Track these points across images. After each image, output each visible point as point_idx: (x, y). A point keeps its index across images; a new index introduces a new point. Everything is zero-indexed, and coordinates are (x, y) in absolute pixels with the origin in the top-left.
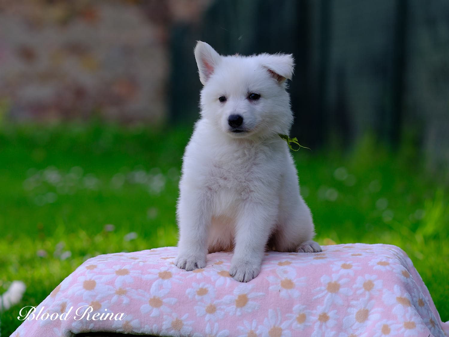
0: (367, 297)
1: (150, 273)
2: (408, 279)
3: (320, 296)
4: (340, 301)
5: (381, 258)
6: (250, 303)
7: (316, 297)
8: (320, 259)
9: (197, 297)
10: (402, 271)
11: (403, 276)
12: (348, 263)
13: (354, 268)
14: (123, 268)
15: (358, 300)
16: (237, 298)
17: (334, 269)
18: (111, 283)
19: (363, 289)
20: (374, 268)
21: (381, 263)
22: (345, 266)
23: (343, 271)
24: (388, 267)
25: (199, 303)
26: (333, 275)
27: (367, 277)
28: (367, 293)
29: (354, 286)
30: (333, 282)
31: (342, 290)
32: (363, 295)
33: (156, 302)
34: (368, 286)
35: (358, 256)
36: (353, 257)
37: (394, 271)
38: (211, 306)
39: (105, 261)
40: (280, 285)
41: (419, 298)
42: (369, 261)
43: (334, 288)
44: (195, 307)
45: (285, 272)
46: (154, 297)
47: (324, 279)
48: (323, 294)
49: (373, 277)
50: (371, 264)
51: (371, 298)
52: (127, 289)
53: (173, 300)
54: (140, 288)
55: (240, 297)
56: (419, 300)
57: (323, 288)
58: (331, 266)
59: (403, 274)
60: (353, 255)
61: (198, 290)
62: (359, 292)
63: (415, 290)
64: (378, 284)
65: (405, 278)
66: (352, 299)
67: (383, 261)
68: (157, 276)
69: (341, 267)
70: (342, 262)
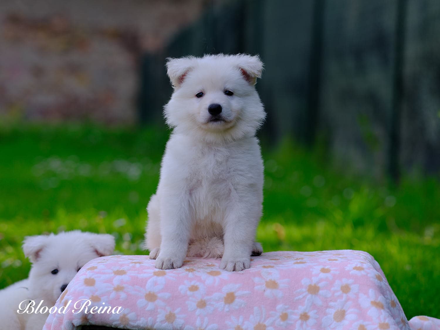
0: (344, 299)
1: (145, 273)
2: (382, 282)
3: (301, 297)
4: (319, 302)
5: (356, 263)
6: (237, 300)
7: (297, 298)
8: (300, 263)
9: (189, 293)
10: (376, 275)
11: (377, 280)
12: (326, 267)
13: (332, 272)
14: (121, 269)
15: (335, 301)
16: (225, 296)
17: (313, 273)
18: (110, 281)
19: (341, 292)
20: (351, 273)
21: (356, 268)
22: (324, 271)
23: (322, 275)
24: (363, 272)
25: (190, 298)
26: (313, 278)
27: (345, 281)
28: (345, 295)
29: (332, 289)
30: (313, 285)
31: (321, 292)
32: (340, 297)
33: (151, 297)
34: (346, 289)
35: (334, 261)
36: (330, 261)
37: (369, 275)
38: (202, 301)
39: (105, 263)
40: (264, 285)
41: (392, 300)
42: (345, 266)
43: (314, 290)
44: (187, 302)
45: (270, 274)
46: (150, 292)
47: (305, 282)
48: (304, 294)
49: (350, 281)
50: (347, 269)
51: (348, 299)
52: (124, 285)
53: (167, 295)
54: (137, 285)
55: (228, 294)
56: (392, 301)
57: (304, 290)
58: (311, 270)
59: (377, 277)
60: (329, 260)
61: (190, 287)
62: (337, 294)
63: (388, 292)
64: (355, 288)
65: (379, 281)
66: (331, 301)
67: (358, 266)
68: (152, 274)
69: (320, 271)
70: (321, 267)
